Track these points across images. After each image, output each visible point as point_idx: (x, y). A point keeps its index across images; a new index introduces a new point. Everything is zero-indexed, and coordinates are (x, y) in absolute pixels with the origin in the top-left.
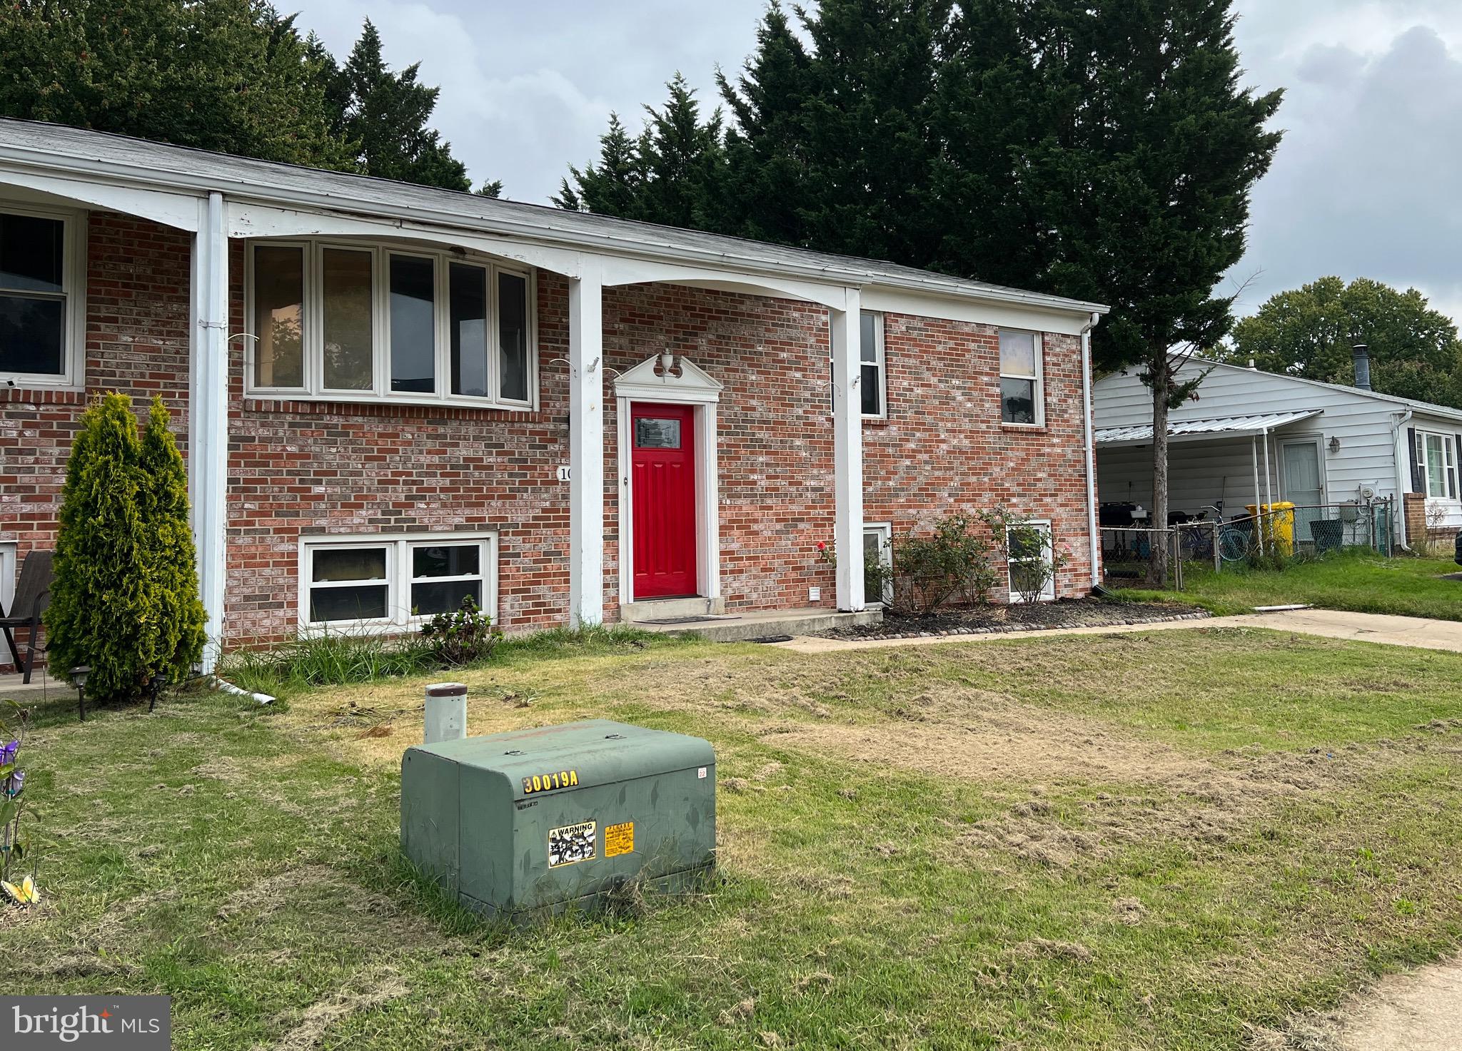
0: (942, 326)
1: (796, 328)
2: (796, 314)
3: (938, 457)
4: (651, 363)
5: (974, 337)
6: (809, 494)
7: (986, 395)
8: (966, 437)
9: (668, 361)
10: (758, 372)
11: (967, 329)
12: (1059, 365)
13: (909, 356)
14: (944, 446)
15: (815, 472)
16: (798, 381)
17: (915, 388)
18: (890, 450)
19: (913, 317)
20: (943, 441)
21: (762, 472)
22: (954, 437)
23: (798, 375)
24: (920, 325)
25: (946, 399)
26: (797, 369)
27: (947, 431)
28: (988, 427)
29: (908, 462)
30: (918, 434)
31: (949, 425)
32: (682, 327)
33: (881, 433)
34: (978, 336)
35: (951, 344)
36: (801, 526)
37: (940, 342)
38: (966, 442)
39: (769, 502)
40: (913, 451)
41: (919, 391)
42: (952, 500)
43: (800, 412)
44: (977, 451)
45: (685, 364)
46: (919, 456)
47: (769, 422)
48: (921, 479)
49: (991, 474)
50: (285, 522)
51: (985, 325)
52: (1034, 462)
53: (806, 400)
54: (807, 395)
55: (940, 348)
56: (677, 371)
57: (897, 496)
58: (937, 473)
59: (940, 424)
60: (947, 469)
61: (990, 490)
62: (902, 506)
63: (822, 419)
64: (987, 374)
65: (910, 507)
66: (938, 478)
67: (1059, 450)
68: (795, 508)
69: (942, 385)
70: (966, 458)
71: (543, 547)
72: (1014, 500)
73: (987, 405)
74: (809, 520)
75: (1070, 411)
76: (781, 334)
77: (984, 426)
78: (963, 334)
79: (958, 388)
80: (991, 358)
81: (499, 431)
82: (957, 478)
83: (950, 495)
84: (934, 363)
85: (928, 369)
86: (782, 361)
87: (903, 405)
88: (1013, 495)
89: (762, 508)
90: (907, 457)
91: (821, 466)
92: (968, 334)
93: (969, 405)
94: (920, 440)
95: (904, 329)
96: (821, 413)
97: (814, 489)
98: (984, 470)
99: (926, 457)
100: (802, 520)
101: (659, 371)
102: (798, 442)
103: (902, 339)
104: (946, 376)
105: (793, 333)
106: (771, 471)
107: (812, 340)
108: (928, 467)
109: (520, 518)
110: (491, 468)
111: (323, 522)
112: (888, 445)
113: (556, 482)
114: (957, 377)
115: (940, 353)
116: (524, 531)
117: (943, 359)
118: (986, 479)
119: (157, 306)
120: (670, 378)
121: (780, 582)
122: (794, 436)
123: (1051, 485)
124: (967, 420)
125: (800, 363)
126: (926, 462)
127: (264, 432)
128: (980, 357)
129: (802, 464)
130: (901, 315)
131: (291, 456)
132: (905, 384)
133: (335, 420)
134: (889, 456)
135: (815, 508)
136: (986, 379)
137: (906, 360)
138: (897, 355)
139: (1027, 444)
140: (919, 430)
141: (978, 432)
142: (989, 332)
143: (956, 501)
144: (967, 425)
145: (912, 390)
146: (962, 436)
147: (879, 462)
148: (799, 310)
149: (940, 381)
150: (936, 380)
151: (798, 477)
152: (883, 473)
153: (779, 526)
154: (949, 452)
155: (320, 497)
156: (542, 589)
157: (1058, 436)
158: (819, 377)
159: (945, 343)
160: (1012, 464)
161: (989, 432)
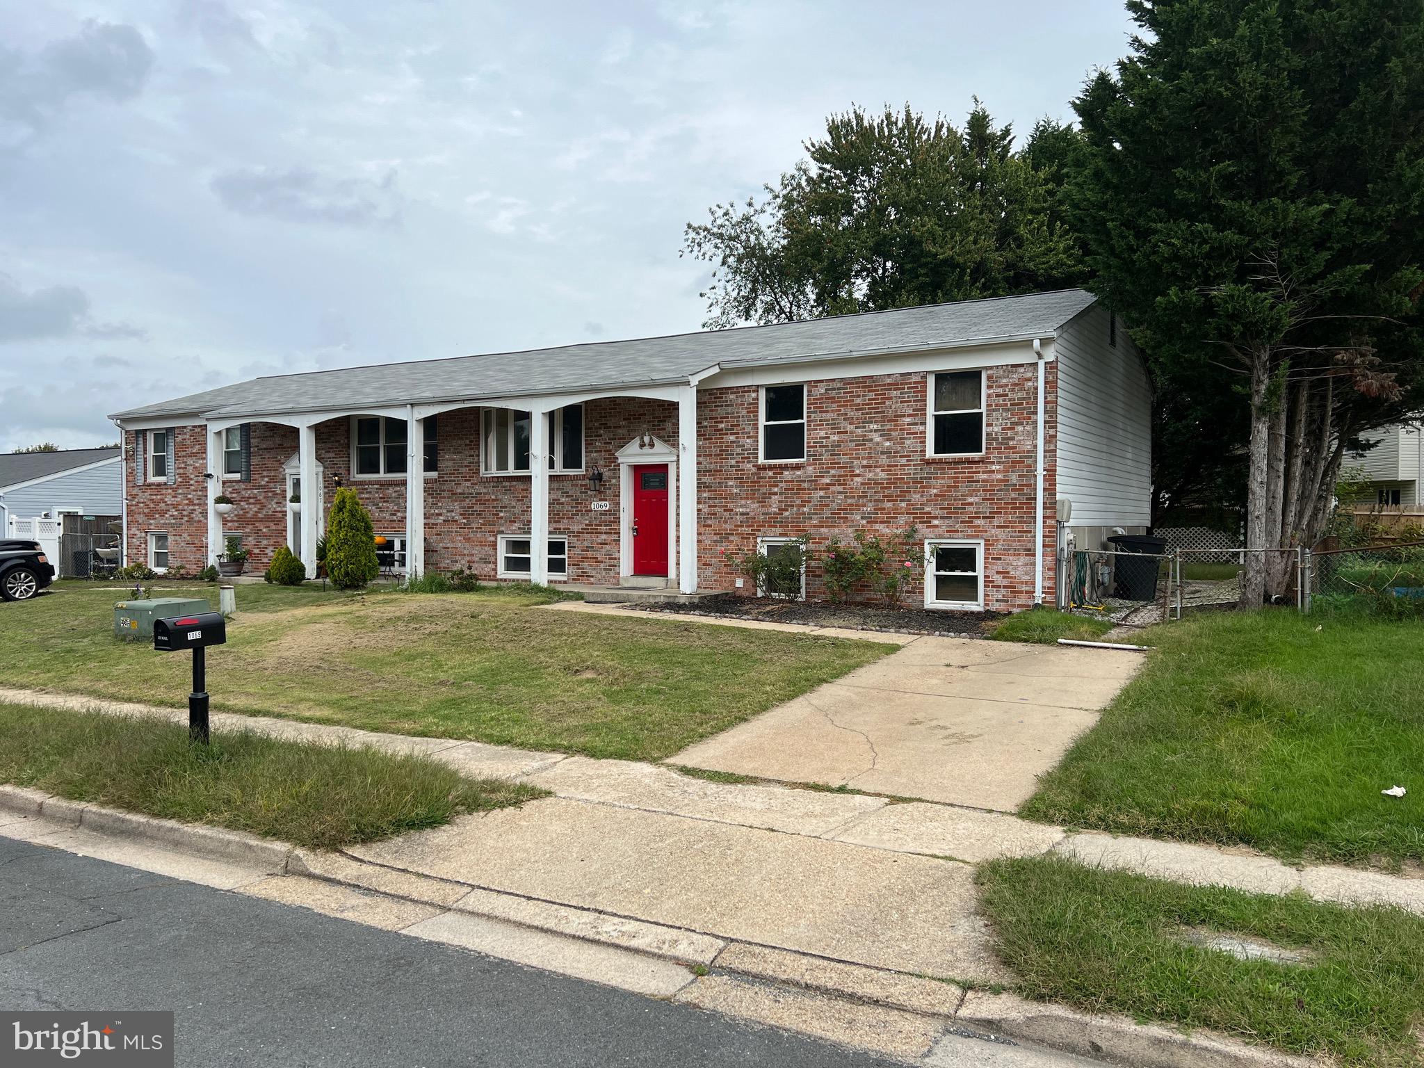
0: (861, 383)
1: (732, 405)
2: (732, 397)
3: (852, 488)
4: (637, 441)
5: (895, 386)
6: (738, 517)
7: (908, 434)
8: (883, 471)
9: (647, 439)
10: (705, 439)
11: (889, 381)
12: (1007, 395)
13: (827, 411)
14: (859, 479)
15: (743, 502)
16: (732, 442)
17: (832, 436)
18: (806, 485)
19: (833, 380)
20: (858, 475)
21: (705, 503)
22: (870, 471)
23: (732, 438)
24: (839, 385)
25: (863, 441)
26: (731, 434)
27: (863, 467)
28: (908, 461)
29: (822, 493)
30: (833, 472)
31: (865, 462)
32: (657, 417)
33: (798, 473)
34: (901, 384)
35: (872, 395)
36: (732, 538)
37: (859, 396)
38: (883, 475)
39: (709, 522)
40: (827, 484)
41: (835, 438)
42: (864, 522)
43: (733, 462)
44: (892, 482)
45: (656, 441)
46: (832, 488)
47: (711, 471)
48: (834, 506)
49: (910, 500)
50: (491, 528)
51: (910, 374)
52: (963, 488)
53: (737, 454)
54: (739, 450)
55: (858, 401)
56: (652, 445)
57: (811, 518)
58: (849, 501)
59: (855, 462)
60: (859, 497)
61: (907, 513)
62: (814, 526)
63: (750, 466)
64: (909, 415)
65: (822, 527)
66: (852, 505)
67: (1000, 476)
68: (728, 526)
69: (859, 431)
70: (881, 488)
71: (586, 544)
72: (936, 522)
73: (908, 442)
74: (737, 534)
75: (1017, 438)
76: (721, 412)
77: (904, 461)
78: (885, 385)
79: (876, 431)
80: (915, 401)
81: (567, 485)
82: (870, 504)
83: (862, 518)
84: (851, 414)
85: (844, 419)
86: (722, 430)
87: (819, 449)
88: (936, 518)
89: (704, 526)
90: (821, 489)
91: (748, 498)
92: (889, 385)
93: (888, 444)
94: (835, 476)
95: (823, 391)
96: (749, 462)
97: (742, 514)
98: (903, 496)
99: (840, 488)
100: (732, 534)
101: (642, 446)
102: (731, 483)
103: (822, 399)
104: (863, 423)
105: (730, 409)
106: (711, 502)
107: (744, 412)
108: (841, 497)
109: (576, 528)
110: (563, 503)
111: (503, 529)
112: (804, 481)
113: (591, 511)
114: (876, 422)
115: (859, 405)
116: (577, 535)
117: (862, 409)
118: (903, 505)
119: (454, 443)
120: (646, 450)
121: (715, 573)
122: (728, 479)
123: (986, 508)
124: (885, 456)
125: (732, 430)
126: (839, 493)
127: (485, 491)
128: (901, 402)
129: (733, 497)
130: (821, 381)
131: (493, 500)
132: (822, 434)
133: (507, 484)
134: (805, 489)
135: (742, 526)
136: (908, 420)
137: (824, 415)
138: (816, 412)
139: (955, 473)
140: (834, 468)
141: (897, 466)
142: (914, 379)
143: (868, 522)
144: (884, 460)
145: (829, 438)
146: (878, 470)
147: (795, 494)
148: (735, 393)
149: (856, 428)
150: (852, 427)
151: (730, 506)
152: (798, 502)
153: (715, 538)
154: (862, 484)
155: (502, 518)
156: (585, 565)
157: (999, 463)
158: (748, 437)
159: (863, 396)
160: (935, 491)
161: (910, 465)
